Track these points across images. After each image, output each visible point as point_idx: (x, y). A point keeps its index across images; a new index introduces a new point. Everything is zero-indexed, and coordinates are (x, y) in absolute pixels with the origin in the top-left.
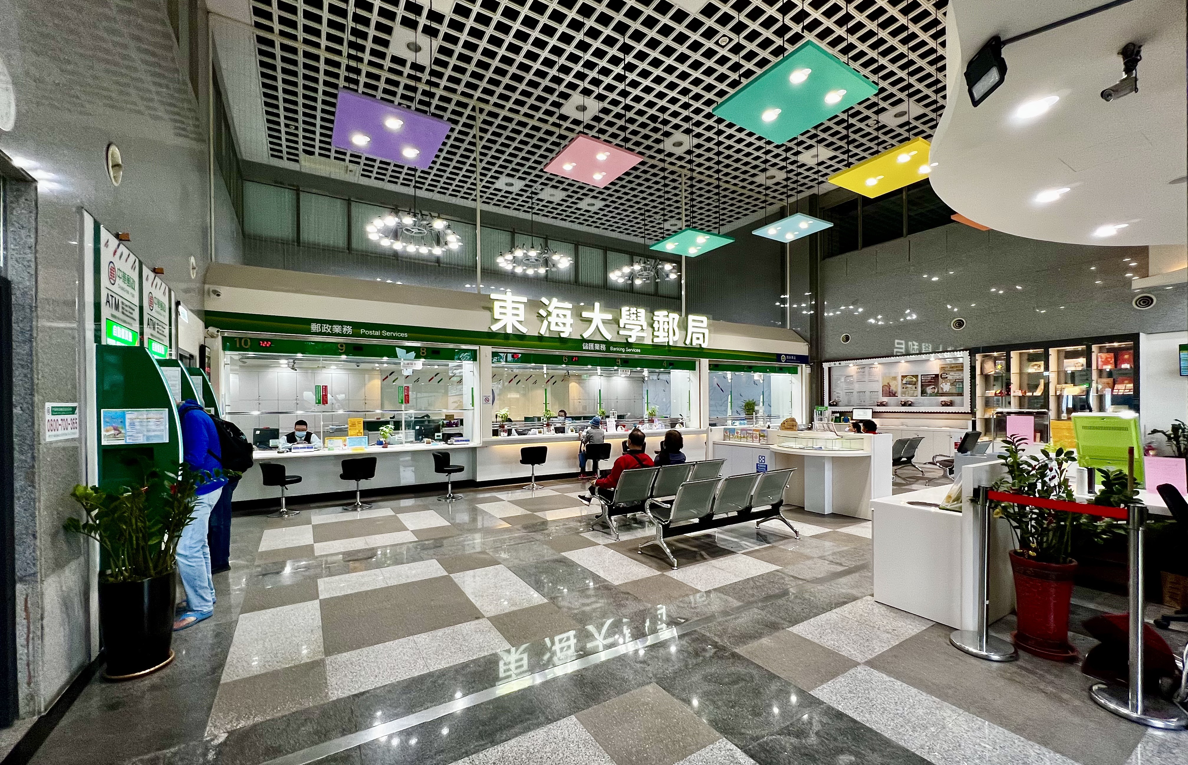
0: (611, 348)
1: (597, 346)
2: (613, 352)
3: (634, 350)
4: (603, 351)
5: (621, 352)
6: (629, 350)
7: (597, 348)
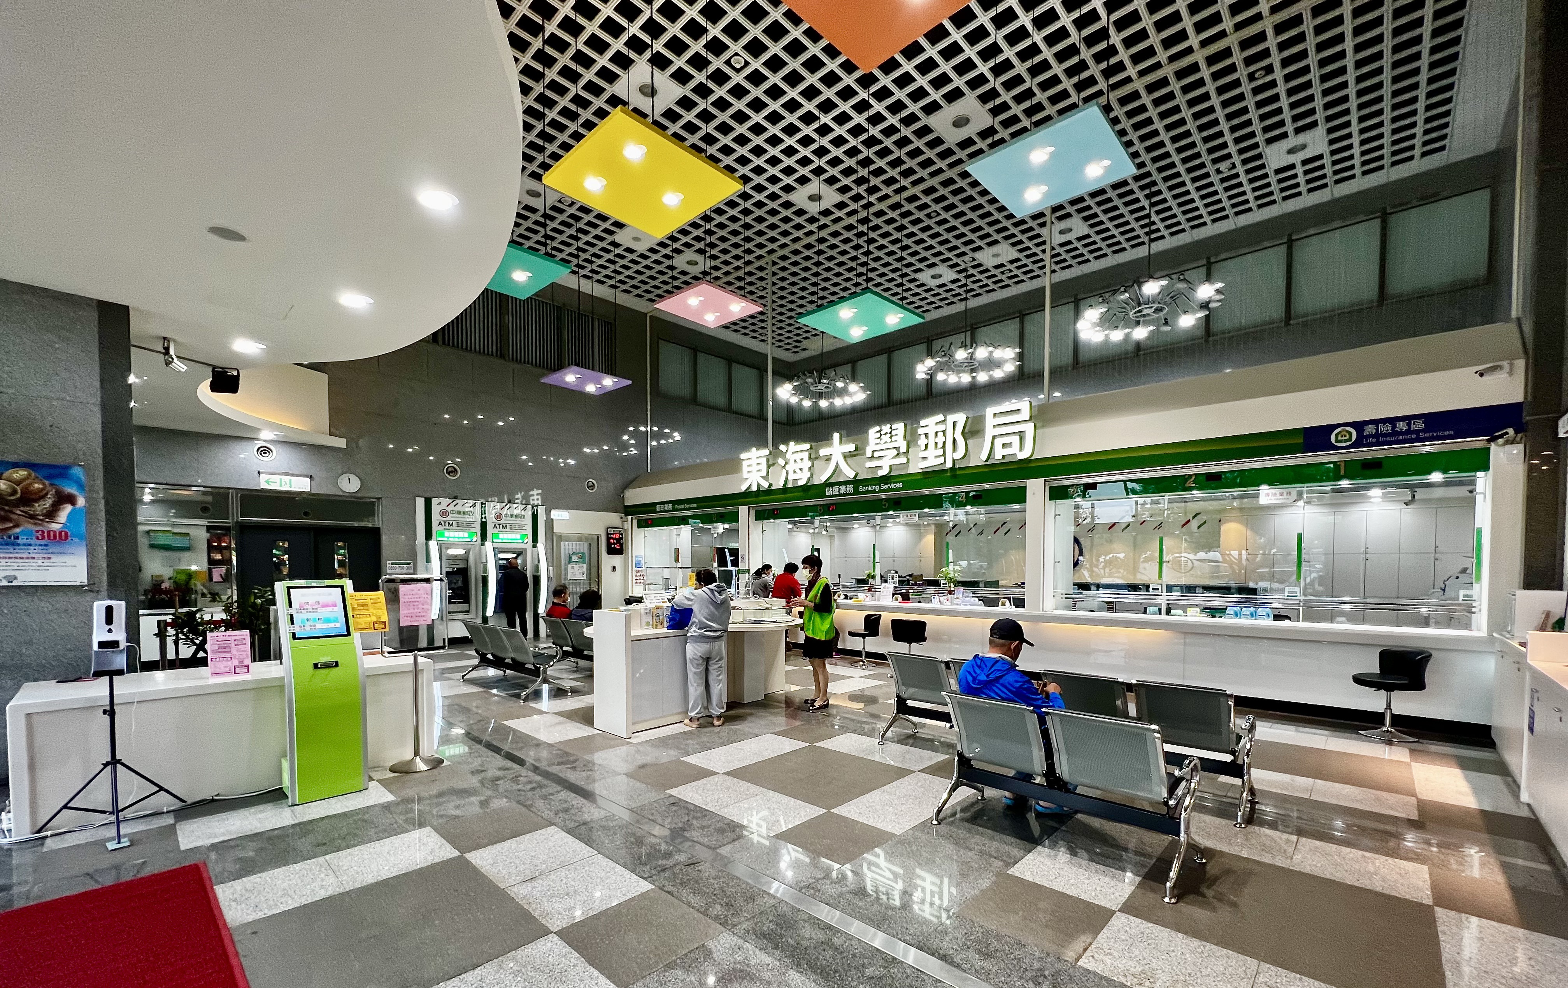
0: (861, 489)
1: (843, 489)
2: (863, 493)
3: (893, 486)
4: (850, 494)
5: (874, 491)
6: (886, 487)
7: (843, 490)
